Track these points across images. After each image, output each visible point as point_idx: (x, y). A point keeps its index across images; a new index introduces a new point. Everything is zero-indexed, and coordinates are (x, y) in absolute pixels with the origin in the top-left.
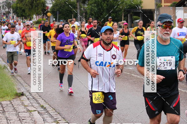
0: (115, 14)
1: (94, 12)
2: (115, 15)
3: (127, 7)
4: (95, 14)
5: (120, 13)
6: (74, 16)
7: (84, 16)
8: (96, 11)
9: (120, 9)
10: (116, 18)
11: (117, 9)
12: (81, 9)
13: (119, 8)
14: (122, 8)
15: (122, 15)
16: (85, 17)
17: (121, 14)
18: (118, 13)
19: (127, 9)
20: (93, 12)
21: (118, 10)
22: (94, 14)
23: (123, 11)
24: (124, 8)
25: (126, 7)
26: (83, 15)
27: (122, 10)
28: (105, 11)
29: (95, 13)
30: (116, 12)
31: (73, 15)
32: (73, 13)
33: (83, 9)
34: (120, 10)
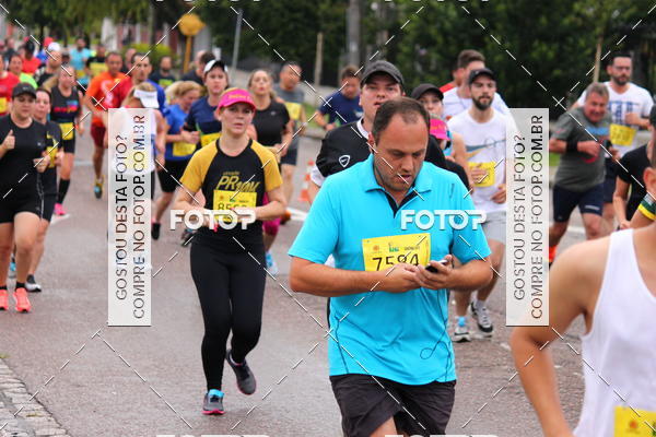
0: (555, 46)
1: (438, 25)
2: (551, 55)
3: (622, 12)
4: (447, 43)
5: (582, 43)
6: (326, 42)
7: (380, 48)
8: (448, 25)
9: (584, 18)
10: (557, 72)
11: (566, 21)
12: (369, 9)
13: (578, 15)
14: (598, 16)
15: (593, 55)
16: (385, 51)
17: (589, 51)
18: (571, 40)
19: (621, 24)
20: (433, 31)
21: (572, 24)
22: (440, 40)
23: (599, 30)
24: (605, 16)
25: (616, 13)
26: (379, 42)
27: (594, 27)
28: (499, 26)
29: (445, 33)
30: (562, 38)
31: (320, 36)
32: (324, 25)
33: (381, 9)
34: (586, 26)
